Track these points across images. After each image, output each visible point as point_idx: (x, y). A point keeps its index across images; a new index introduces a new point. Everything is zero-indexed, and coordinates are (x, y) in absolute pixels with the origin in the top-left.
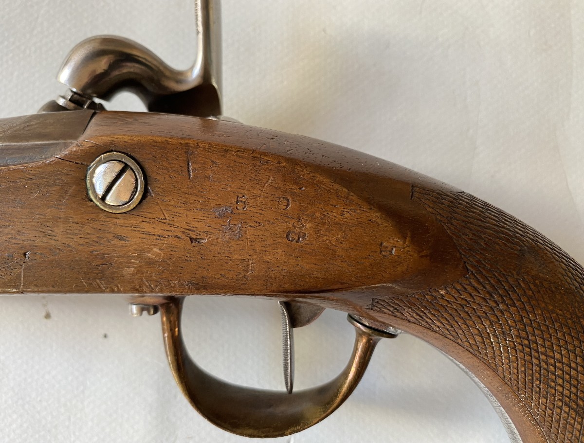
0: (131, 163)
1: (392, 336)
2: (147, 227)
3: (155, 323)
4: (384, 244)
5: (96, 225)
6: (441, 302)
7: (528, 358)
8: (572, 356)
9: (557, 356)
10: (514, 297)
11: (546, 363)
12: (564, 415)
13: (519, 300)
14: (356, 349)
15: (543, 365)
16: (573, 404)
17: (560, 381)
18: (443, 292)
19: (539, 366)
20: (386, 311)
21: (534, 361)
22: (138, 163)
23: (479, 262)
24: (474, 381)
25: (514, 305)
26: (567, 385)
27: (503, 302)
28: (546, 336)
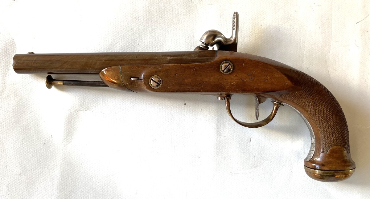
0: (231, 63)
1: (283, 105)
2: (233, 77)
3: (225, 102)
4: (285, 82)
5: (221, 77)
6: (296, 95)
7: (314, 108)
8: (324, 107)
9: (321, 107)
10: (312, 94)
11: (319, 109)
12: (322, 121)
13: (313, 95)
14: (274, 108)
15: (318, 109)
16: (324, 118)
17: (321, 113)
18: (296, 93)
19: (317, 110)
20: (283, 97)
21: (316, 108)
22: (233, 64)
23: (304, 86)
24: (302, 117)
25: (312, 96)
26: (323, 114)
27: (310, 95)
28: (318, 103)
